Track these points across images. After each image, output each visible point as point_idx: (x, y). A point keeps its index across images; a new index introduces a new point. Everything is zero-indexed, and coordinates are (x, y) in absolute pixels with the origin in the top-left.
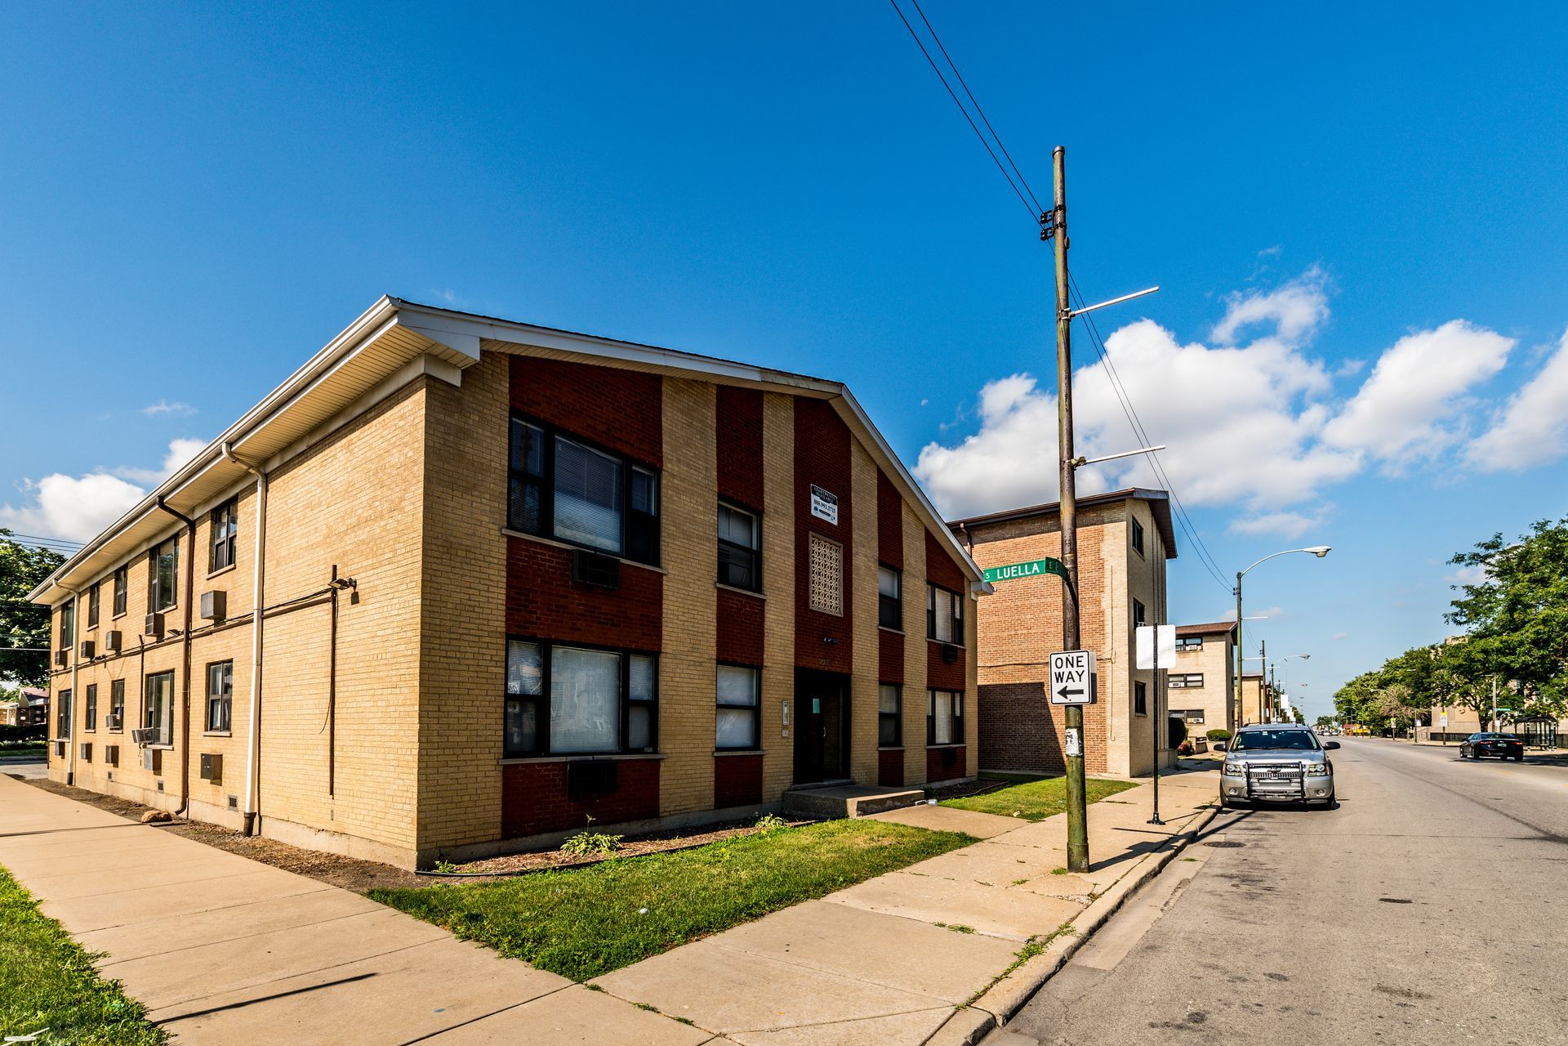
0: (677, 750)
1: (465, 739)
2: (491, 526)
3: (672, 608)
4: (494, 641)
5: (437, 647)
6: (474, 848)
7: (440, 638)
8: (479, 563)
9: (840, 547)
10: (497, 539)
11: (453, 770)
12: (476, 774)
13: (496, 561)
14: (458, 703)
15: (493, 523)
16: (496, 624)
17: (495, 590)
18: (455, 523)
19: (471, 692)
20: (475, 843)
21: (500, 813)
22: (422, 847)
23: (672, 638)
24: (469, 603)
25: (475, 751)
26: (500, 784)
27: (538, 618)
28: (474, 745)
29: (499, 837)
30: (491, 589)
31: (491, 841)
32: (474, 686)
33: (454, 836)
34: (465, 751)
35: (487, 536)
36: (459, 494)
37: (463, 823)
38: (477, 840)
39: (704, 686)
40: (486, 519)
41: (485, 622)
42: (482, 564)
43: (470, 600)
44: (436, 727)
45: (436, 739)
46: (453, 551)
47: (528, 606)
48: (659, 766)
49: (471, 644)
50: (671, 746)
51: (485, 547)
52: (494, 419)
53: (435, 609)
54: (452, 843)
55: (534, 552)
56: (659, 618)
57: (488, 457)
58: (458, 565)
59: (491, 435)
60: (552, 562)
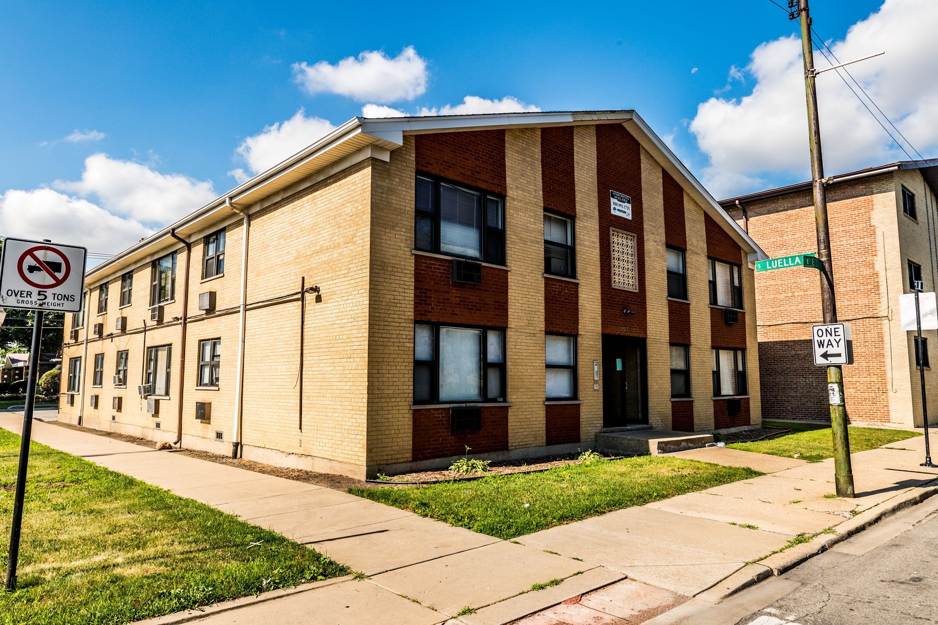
0: (519, 400)
1: (392, 392)
2: (406, 249)
3: (515, 295)
4: (408, 325)
5: (377, 331)
6: (397, 466)
7: (379, 325)
8: (399, 274)
9: (634, 237)
10: (409, 257)
11: (386, 413)
12: (398, 416)
13: (408, 272)
14: (388, 368)
15: (407, 247)
16: (409, 314)
17: (408, 291)
18: (386, 250)
19: (395, 360)
20: (397, 463)
21: (411, 443)
22: (369, 464)
23: (515, 317)
24: (394, 301)
25: (398, 400)
26: (411, 423)
27: (432, 308)
28: (397, 395)
29: (411, 459)
30: (406, 291)
31: (406, 462)
32: (397, 356)
33: (385, 458)
34: (393, 400)
35: (403, 256)
36: (388, 231)
37: (391, 449)
38: (399, 461)
39: (537, 351)
40: (403, 245)
41: (403, 313)
42: (401, 275)
43: (394, 299)
44: (376, 383)
45: (376, 392)
46: (385, 268)
47: (426, 300)
48: (508, 411)
49: (396, 328)
50: (515, 397)
51: (403, 263)
52: (407, 179)
53: (376, 306)
54: (385, 462)
55: (430, 263)
56: (506, 303)
57: (404, 204)
58: (388, 276)
59: (405, 190)
60: (440, 269)
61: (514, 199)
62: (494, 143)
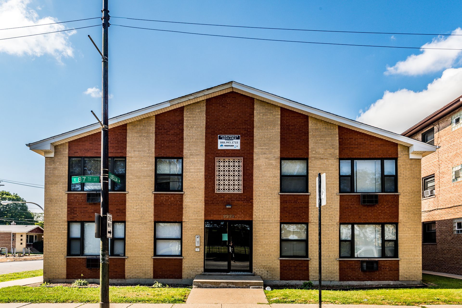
0: (133, 255)
1: (55, 250)
2: (63, 192)
3: (131, 205)
4: (64, 223)
5: (48, 226)
6: (58, 280)
8: (59, 203)
9: (241, 159)
10: (64, 195)
11: (52, 259)
12: (58, 260)
13: (64, 201)
14: (54, 241)
16: (64, 219)
17: (64, 209)
18: (52, 193)
19: (57, 238)
20: (59, 279)
21: (66, 271)
22: (45, 278)
23: (131, 216)
24: (57, 214)
25: (58, 254)
26: (66, 263)
27: (77, 215)
28: (58, 252)
29: (66, 278)
30: (63, 209)
31: (63, 279)
32: (58, 236)
33: (53, 276)
34: (56, 254)
35: (62, 195)
36: (54, 185)
37: (55, 273)
38: (59, 278)
39: (147, 232)
40: (61, 190)
41: (61, 219)
42: (60, 203)
43: (57, 213)
44: (48, 247)
45: (48, 250)
46: (52, 201)
47: (74, 212)
48: (125, 261)
49: (57, 225)
50: (130, 254)
51: (61, 198)
52: (63, 162)
53: (48, 217)
54: (53, 278)
55: (76, 196)
56: (125, 209)
57: (62, 173)
58: (53, 204)
59: (63, 167)
60: (82, 198)
61: (132, 157)
62: (119, 133)
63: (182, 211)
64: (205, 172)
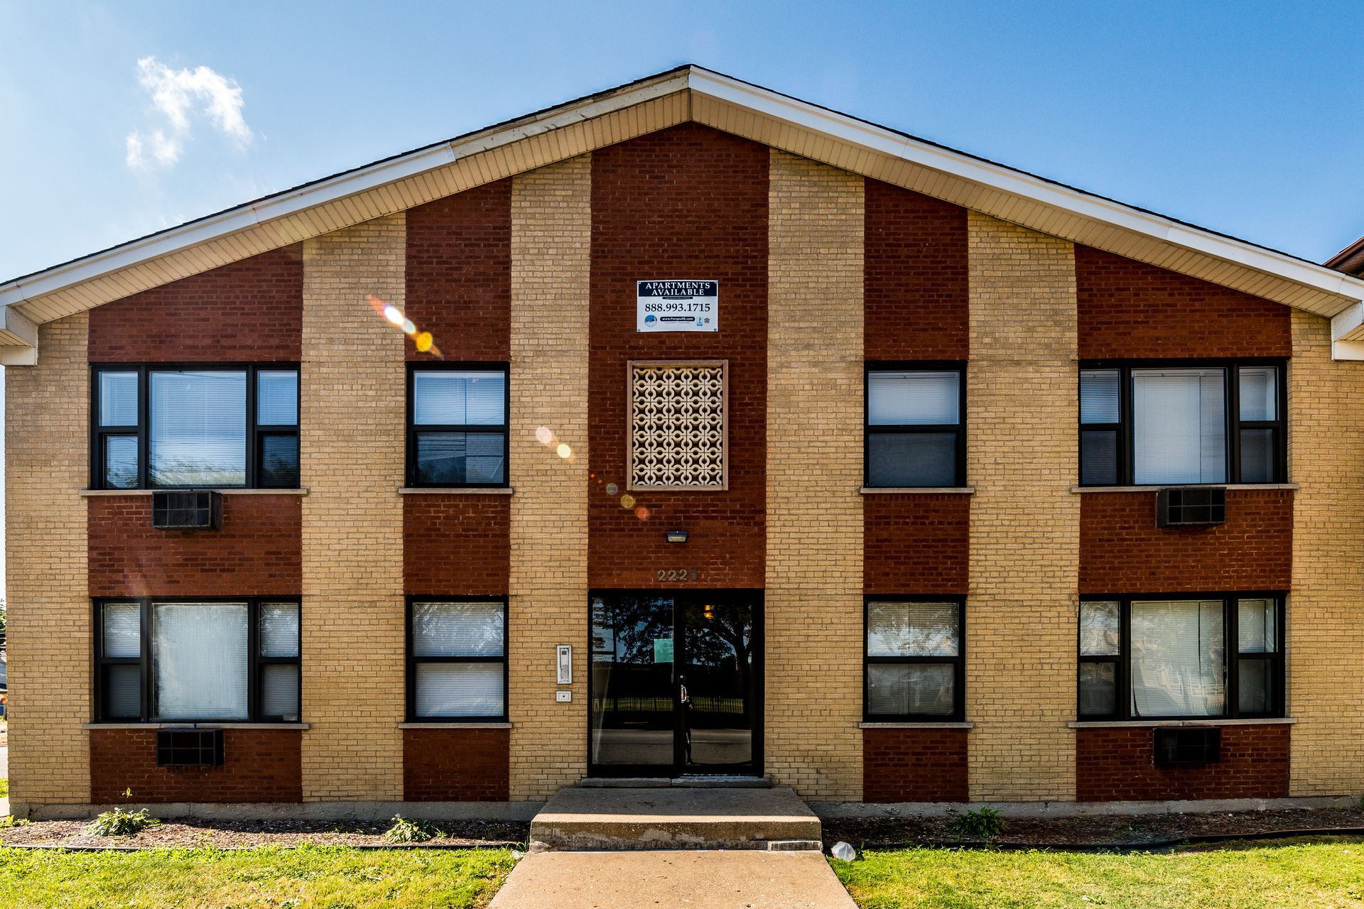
0: (331, 720)
1: (49, 703)
2: (70, 491)
3: (318, 536)
4: (76, 605)
5: (21, 617)
6: (63, 809)
7: (23, 609)
8: (59, 531)
9: (721, 367)
10: (77, 502)
11: (39, 732)
12: (61, 738)
13: (76, 525)
14: (43, 669)
15: (73, 488)
16: (78, 588)
17: (77, 554)
18: (34, 498)
19: (54, 658)
20: (64, 804)
21: (88, 777)
22: (14, 801)
23: (319, 576)
24: (50, 571)
25: (60, 715)
26: (87, 748)
27: (125, 577)
28: (58, 709)
29: (89, 801)
30: (72, 554)
31: (78, 804)
32: (57, 652)
33: (44, 795)
34: (50, 715)
35: (67, 503)
36: (37, 469)
37: (51, 783)
38: (65, 801)
39: (379, 634)
40: (65, 485)
42: (63, 531)
43: (51, 569)
44: (22, 692)
45: (23, 703)
46: (34, 525)
47: (113, 565)
48: (301, 738)
49: (53, 612)
50: (320, 714)
51: (64, 514)
52: (71, 383)
53: (19, 583)
54: (42, 801)
55: (118, 507)
56: (297, 552)
57: (67, 423)
58: (38, 537)
59: (69, 400)
60: (140, 513)
61: (320, 364)
62: (273, 275)
63: (506, 558)
64: (591, 415)
